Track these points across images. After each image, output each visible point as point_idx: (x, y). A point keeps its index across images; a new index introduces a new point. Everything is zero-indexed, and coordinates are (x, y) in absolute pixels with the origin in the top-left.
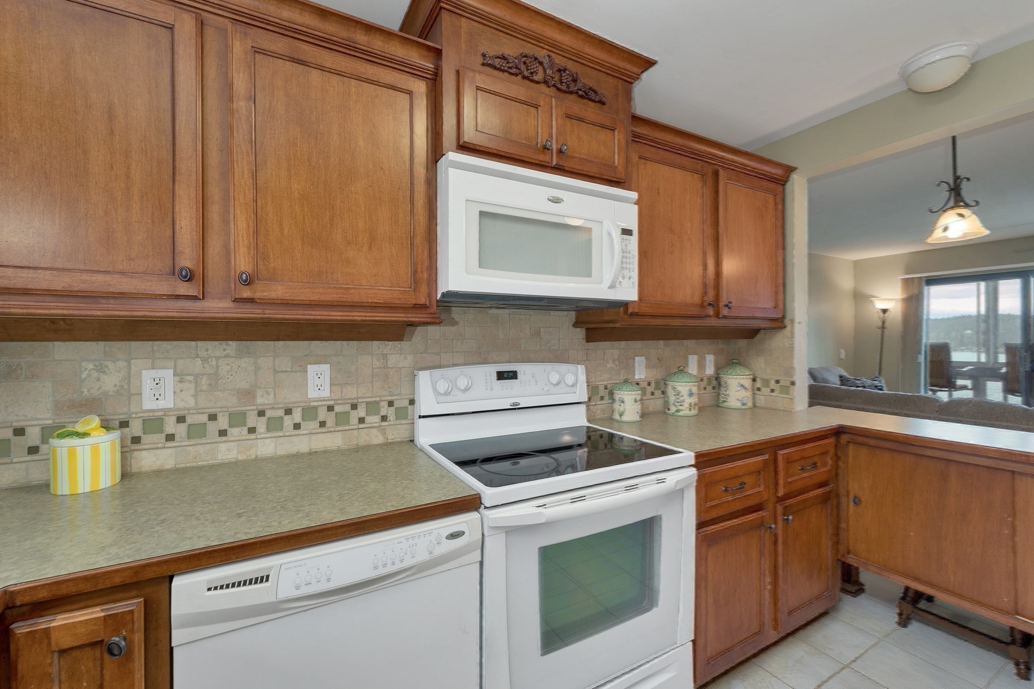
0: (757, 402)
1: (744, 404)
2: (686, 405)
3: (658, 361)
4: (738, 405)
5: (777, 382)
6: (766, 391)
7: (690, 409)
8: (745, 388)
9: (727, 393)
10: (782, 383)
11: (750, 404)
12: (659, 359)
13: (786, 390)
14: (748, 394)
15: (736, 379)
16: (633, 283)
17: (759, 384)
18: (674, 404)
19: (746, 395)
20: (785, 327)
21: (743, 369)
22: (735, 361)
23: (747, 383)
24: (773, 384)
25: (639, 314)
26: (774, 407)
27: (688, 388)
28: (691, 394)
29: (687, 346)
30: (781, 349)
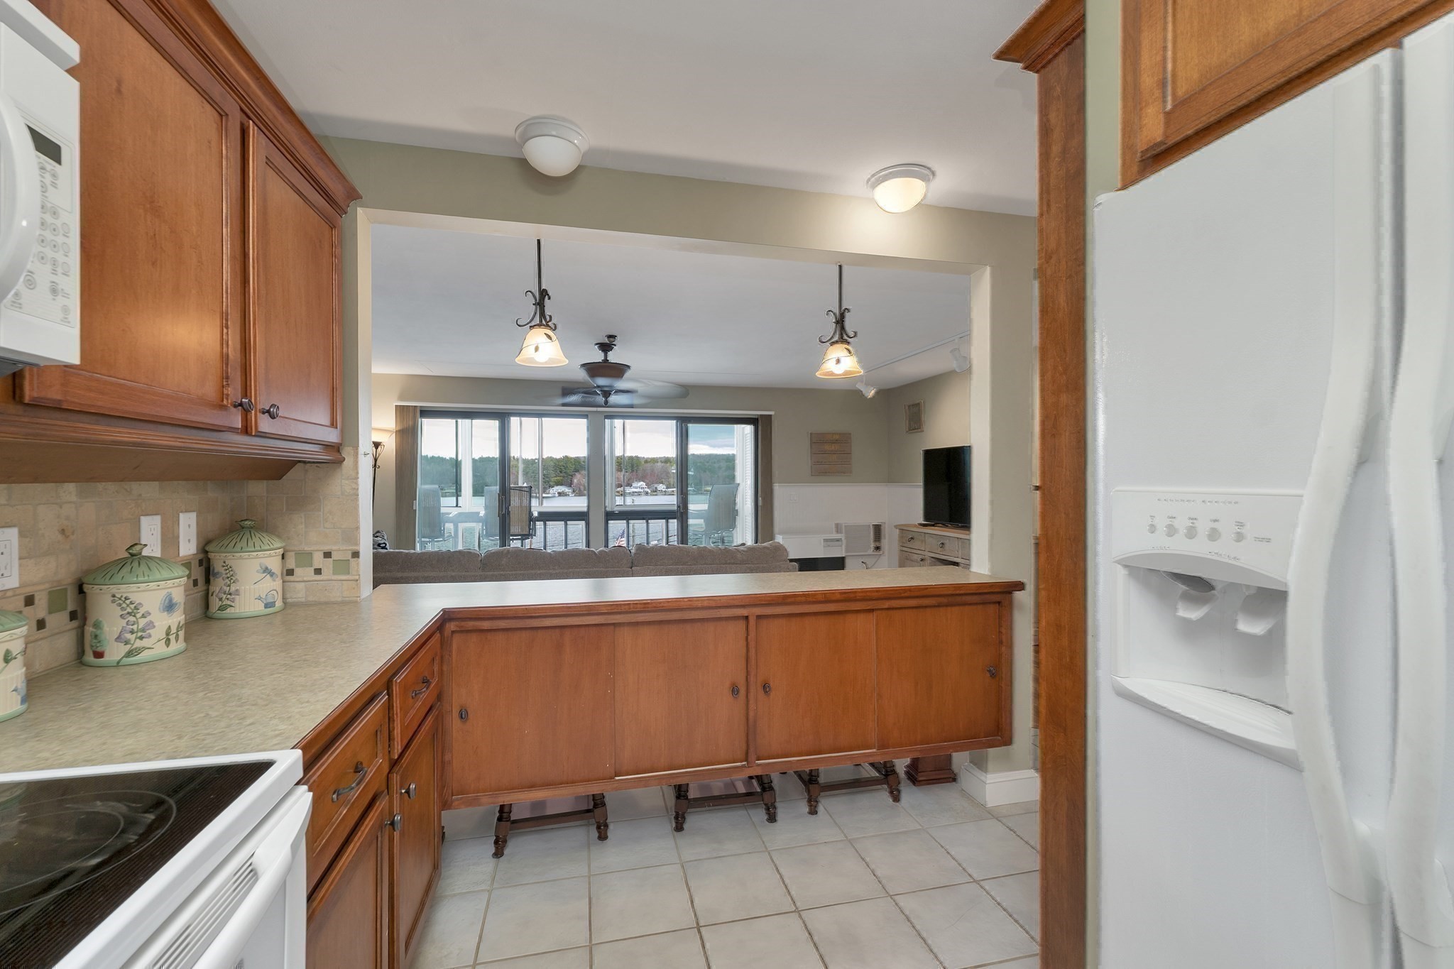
0: (288, 596)
1: (272, 605)
2: (158, 633)
3: (60, 537)
4: (258, 608)
5: (328, 555)
6: (304, 573)
7: (168, 642)
8: (272, 574)
9: (233, 589)
10: (335, 556)
11: (279, 604)
12: (63, 531)
13: (343, 567)
14: (277, 584)
15: (257, 557)
16: (65, 310)
17: (291, 563)
18: (118, 639)
19: (271, 586)
20: (344, 459)
21: (266, 539)
22: (248, 523)
23: (274, 564)
24: (318, 560)
25: (65, 406)
26: (323, 600)
27: (164, 592)
28: (170, 607)
29: (140, 495)
30: (339, 498)
